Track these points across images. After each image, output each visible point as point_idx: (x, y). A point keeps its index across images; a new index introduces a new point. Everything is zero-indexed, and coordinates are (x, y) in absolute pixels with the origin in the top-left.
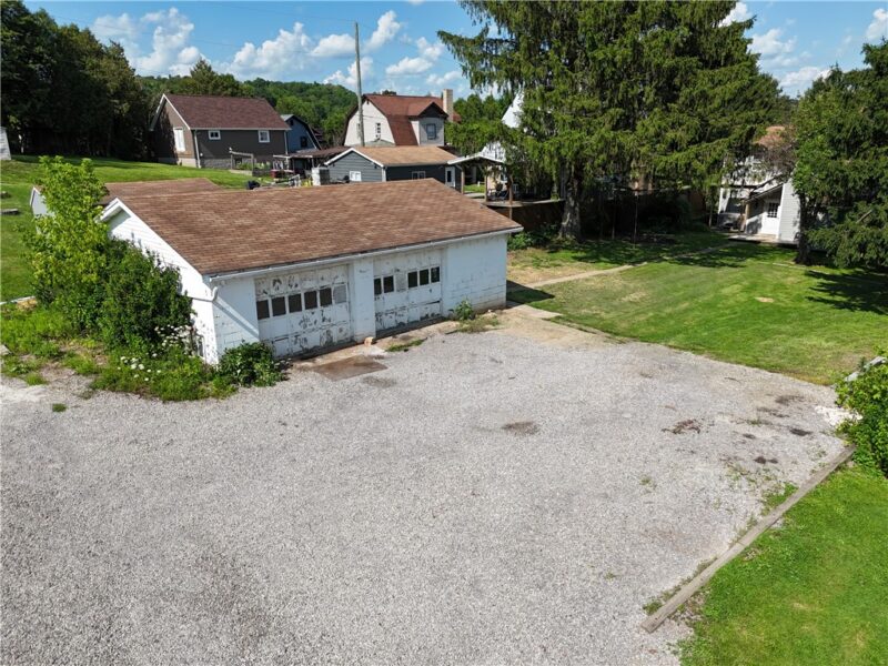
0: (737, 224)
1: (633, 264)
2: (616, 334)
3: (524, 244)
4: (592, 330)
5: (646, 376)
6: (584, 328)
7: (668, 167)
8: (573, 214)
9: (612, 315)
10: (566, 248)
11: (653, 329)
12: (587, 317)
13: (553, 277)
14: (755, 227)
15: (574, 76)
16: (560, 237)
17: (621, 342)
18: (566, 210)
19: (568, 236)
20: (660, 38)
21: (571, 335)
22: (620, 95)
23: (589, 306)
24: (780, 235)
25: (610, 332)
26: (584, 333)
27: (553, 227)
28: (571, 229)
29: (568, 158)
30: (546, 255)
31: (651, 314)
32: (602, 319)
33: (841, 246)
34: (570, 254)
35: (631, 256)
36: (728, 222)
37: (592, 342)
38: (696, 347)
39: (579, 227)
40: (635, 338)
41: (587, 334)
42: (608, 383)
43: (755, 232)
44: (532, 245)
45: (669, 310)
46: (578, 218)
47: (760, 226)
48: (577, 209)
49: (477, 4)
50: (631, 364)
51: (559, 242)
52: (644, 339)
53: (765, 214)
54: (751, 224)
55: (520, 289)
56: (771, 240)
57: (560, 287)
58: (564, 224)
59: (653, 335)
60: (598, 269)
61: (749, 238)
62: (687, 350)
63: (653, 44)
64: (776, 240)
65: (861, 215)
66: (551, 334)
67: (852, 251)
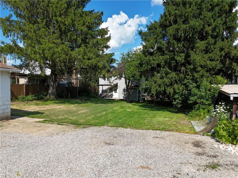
0: (105, 96)
1: (78, 104)
2: (80, 125)
3: (31, 99)
4: (66, 124)
5: (110, 144)
6: (61, 123)
7: (89, 65)
8: (53, 88)
9: (75, 117)
10: (51, 100)
11: (97, 121)
12: (62, 119)
13: (45, 108)
14: (112, 95)
15: (49, 31)
16: (48, 97)
17: (84, 127)
18: (50, 86)
19: (52, 97)
20: (81, 21)
21: (53, 128)
22: (69, 37)
23: (63, 115)
24: (119, 97)
25: (77, 124)
26: (61, 126)
27: (45, 93)
28: (53, 94)
29: (48, 57)
30: (42, 103)
31: (93, 116)
32: (70, 119)
33: (153, 87)
34: (52, 102)
35: (77, 102)
36: (103, 96)
37: (67, 129)
38: (123, 125)
39: (56, 93)
40: (91, 125)
41: (63, 126)
42: (85, 155)
43: (112, 97)
44: (35, 100)
45: (99, 115)
46: (55, 89)
47: (113, 95)
48: (54, 86)
49: (5, 2)
50: (95, 138)
51: (48, 99)
52: (95, 125)
53: (114, 92)
54: (110, 95)
55: (25, 112)
56: (117, 99)
57: (47, 110)
58: (50, 92)
59: (98, 123)
60: (65, 105)
61: (111, 99)
62: (119, 127)
63: (79, 23)
64: (118, 99)
65: (156, 77)
66: (39, 129)
67: (157, 88)
